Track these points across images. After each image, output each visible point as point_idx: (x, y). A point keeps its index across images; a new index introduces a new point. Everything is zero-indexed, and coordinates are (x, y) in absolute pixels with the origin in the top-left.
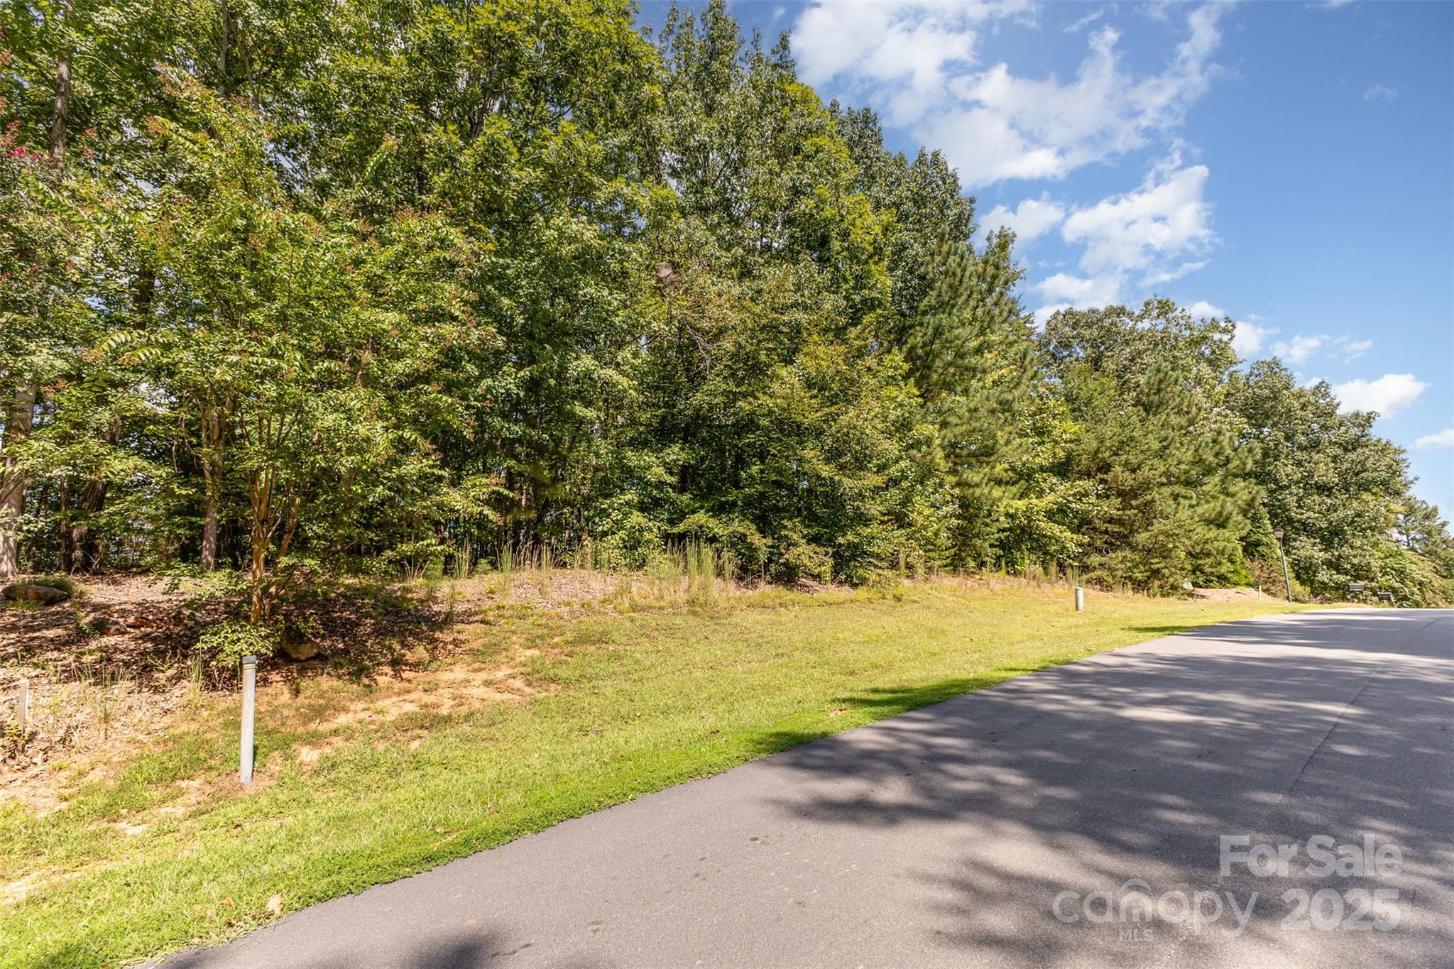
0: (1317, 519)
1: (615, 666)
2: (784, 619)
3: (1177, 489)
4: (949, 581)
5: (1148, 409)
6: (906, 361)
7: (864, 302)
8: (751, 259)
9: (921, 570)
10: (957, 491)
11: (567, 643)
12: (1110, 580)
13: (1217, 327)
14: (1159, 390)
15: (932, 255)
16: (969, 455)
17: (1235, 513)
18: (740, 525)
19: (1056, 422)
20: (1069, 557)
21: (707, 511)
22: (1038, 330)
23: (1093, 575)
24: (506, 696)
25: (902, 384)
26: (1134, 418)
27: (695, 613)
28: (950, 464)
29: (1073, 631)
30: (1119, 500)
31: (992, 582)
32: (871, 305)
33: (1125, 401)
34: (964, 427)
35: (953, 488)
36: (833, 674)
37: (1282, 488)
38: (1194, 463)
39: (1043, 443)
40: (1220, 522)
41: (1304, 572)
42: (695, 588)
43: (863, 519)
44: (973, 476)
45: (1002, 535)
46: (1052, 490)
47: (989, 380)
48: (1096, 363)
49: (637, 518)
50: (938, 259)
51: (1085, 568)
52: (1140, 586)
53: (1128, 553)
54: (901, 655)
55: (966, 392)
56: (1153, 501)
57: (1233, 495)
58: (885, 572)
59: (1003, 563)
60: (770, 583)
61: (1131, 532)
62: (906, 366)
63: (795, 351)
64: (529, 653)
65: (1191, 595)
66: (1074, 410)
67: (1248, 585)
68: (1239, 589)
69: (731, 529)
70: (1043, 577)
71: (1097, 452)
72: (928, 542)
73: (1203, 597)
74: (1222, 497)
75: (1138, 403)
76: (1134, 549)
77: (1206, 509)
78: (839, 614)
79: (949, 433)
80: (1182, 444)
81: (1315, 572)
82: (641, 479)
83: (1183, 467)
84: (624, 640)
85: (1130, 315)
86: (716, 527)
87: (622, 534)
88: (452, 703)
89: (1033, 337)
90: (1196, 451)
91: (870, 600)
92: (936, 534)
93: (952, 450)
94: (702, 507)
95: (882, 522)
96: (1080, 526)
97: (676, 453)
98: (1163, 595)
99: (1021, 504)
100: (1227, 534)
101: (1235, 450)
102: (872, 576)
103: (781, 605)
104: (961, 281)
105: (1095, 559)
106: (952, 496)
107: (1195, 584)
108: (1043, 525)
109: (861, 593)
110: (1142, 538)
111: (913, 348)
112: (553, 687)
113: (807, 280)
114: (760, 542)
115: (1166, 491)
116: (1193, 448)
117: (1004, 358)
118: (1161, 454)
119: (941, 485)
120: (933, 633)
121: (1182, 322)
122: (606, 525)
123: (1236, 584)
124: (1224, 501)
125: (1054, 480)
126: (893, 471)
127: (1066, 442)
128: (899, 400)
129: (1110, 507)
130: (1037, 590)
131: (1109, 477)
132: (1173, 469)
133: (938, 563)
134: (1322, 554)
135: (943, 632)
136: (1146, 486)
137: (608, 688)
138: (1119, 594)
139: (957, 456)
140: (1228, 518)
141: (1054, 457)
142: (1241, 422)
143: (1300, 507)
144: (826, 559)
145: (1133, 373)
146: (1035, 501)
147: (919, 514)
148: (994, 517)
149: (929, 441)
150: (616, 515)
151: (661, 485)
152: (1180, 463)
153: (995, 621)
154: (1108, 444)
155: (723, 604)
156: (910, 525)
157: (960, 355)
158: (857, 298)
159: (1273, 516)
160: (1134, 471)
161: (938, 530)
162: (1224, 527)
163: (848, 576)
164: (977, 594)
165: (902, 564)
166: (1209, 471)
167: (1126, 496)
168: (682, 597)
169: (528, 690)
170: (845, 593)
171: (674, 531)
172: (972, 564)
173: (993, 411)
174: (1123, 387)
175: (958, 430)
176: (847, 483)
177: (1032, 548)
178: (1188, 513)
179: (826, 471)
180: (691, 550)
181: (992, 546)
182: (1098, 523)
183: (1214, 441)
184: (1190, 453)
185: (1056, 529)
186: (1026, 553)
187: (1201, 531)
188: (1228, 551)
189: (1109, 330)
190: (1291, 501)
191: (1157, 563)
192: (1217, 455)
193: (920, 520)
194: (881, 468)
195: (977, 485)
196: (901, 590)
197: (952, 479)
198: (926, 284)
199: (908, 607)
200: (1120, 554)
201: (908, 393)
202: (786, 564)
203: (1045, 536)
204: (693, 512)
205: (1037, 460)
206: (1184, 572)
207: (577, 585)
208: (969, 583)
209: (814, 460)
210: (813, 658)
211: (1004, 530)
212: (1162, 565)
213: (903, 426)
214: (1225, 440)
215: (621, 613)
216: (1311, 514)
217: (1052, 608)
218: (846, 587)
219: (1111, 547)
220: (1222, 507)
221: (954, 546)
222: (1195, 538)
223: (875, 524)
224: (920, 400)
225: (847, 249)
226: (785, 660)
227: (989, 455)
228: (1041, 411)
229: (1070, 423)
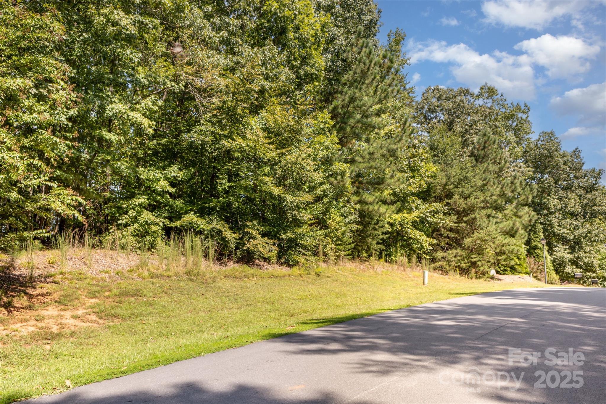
0: (568, 233)
1: (150, 309)
2: (248, 285)
3: (489, 211)
4: (350, 265)
5: (478, 158)
6: (332, 118)
7: (306, 75)
8: (234, 39)
9: (332, 257)
10: (358, 206)
11: (116, 295)
12: (447, 268)
13: (520, 109)
14: (484, 147)
15: (352, 46)
16: (367, 183)
17: (520, 229)
18: (217, 224)
19: (423, 164)
20: (424, 253)
21: (195, 213)
22: (417, 99)
23: (438, 264)
24: (88, 324)
25: (328, 134)
26: (469, 165)
27: (191, 280)
28: (355, 189)
29: (419, 295)
30: (456, 217)
31: (376, 266)
32: (311, 78)
33: (465, 153)
34: (365, 165)
35: (356, 204)
36: (281, 316)
37: (551, 213)
38: (499, 196)
39: (414, 177)
40: (511, 233)
41: (559, 267)
42: (190, 266)
43: (298, 223)
44: (369, 198)
45: (385, 237)
46: (417, 208)
47: (382, 133)
48: (450, 126)
49: (147, 216)
50: (355, 49)
51: (433, 260)
52: (464, 272)
53: (459, 251)
54: (320, 306)
55: (368, 140)
56: (475, 219)
57: (520, 217)
58: (310, 258)
59: (384, 255)
60: (237, 262)
61: (463, 238)
62: (332, 123)
63: (261, 107)
64: (93, 301)
65: (492, 278)
66: (435, 156)
67: (527, 273)
68: (521, 275)
69: (211, 226)
70: (407, 265)
71: (446, 184)
72: (338, 239)
73: (499, 279)
74: (514, 218)
75: (472, 155)
76: (463, 248)
77: (506, 225)
78: (282, 283)
79: (356, 168)
80: (494, 183)
81: (565, 266)
82: (149, 188)
83: (494, 197)
84: (151, 294)
85: (472, 95)
86: (202, 224)
87: (136, 225)
88: (58, 327)
89: (414, 104)
90: (502, 188)
91: (301, 275)
92: (343, 234)
93: (357, 178)
94: (191, 210)
95: (311, 225)
96: (433, 232)
97: (174, 171)
98: (476, 278)
99: (397, 217)
100: (515, 241)
101: (523, 189)
102: (302, 259)
103: (245, 277)
104: (368, 69)
105: (440, 254)
106: (355, 209)
107: (497, 272)
108: (410, 231)
109: (295, 270)
110: (467, 241)
111: (335, 108)
112: (116, 320)
113: (270, 59)
114: (231, 236)
115: (483, 212)
116: (500, 186)
117: (394, 118)
118: (482, 189)
119: (348, 202)
120: (339, 295)
121: (501, 102)
122: (124, 219)
123: (520, 273)
124: (515, 220)
125: (419, 202)
126: (319, 191)
127: (428, 177)
128: (326, 144)
129: (450, 221)
130: (403, 273)
131: (451, 201)
132: (488, 199)
133: (343, 253)
134: (569, 255)
135: (345, 295)
136: (472, 209)
137: (151, 320)
138: (451, 277)
139: (360, 183)
140: (516, 232)
141: (420, 187)
142: (529, 171)
143: (559, 226)
144: (273, 247)
145: (471, 134)
146: (406, 215)
147: (334, 220)
148: (381, 224)
149: (343, 174)
150: (132, 213)
151: (163, 193)
152: (492, 195)
153: (376, 290)
154: (452, 180)
155: (208, 275)
156: (327, 227)
157: (365, 116)
158: (302, 72)
159: (545, 230)
160: (465, 198)
161: (345, 231)
162: (514, 237)
163: (286, 260)
164: (366, 274)
165: (321, 253)
166: (509, 201)
167: (460, 214)
168: (181, 270)
169: (101, 321)
170: (284, 270)
171: (173, 225)
172: (365, 255)
173: (383, 156)
174: (464, 144)
175: (362, 166)
176: (289, 198)
177: (402, 246)
178: (494, 227)
179: (276, 191)
180: (187, 239)
181: (378, 243)
182: (443, 231)
183: (512, 183)
184: (498, 189)
185: (417, 233)
186: (399, 249)
187: (501, 239)
188: (515, 252)
189: (458, 105)
190: (555, 221)
191: (475, 258)
192: (513, 191)
193: (334, 225)
194: (312, 189)
195: (371, 204)
196: (320, 269)
197: (355, 198)
198: (347, 66)
199: (324, 280)
200: (454, 251)
201: (332, 140)
202: (248, 250)
203: (411, 238)
204: (186, 213)
205: (410, 188)
206: (489, 264)
207: (108, 260)
208: (362, 267)
209: (269, 183)
210: (269, 307)
211: (386, 233)
212: (477, 259)
213: (327, 161)
214: (517, 182)
215: (143, 278)
216: (565, 230)
217: (409, 283)
218: (284, 267)
219: (450, 246)
220: (514, 224)
221: (353, 243)
222: (497, 242)
223: (306, 226)
224: (339, 146)
225: (298, 38)
226: (252, 307)
227: (379, 184)
228: (414, 156)
229: (431, 165)
